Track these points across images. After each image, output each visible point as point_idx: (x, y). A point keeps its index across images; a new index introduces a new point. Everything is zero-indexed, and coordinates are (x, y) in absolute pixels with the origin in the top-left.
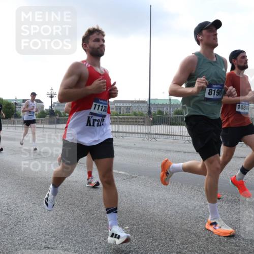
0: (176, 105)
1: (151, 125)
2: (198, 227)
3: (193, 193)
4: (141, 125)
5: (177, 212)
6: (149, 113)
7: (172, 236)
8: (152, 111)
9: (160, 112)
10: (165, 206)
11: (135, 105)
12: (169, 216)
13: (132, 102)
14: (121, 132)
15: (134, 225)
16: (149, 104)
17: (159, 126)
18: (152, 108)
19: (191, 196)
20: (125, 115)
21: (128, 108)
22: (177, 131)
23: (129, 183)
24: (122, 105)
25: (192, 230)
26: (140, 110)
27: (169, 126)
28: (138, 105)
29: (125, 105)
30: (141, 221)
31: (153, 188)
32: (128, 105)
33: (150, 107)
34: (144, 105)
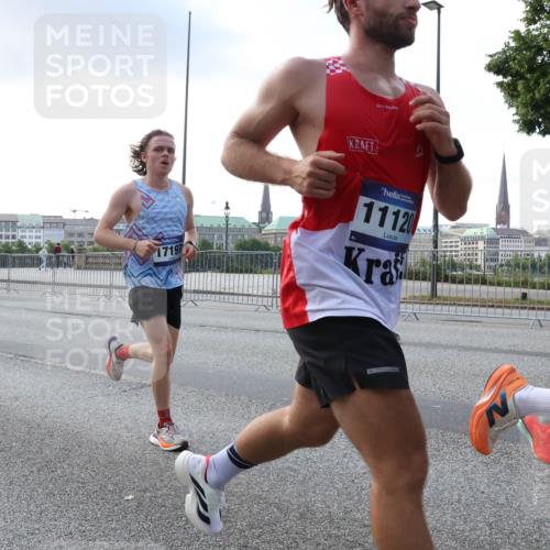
0: (240, 230)
9: (206, 245)
15: (145, 491)
23: (134, 398)
27: (223, 275)
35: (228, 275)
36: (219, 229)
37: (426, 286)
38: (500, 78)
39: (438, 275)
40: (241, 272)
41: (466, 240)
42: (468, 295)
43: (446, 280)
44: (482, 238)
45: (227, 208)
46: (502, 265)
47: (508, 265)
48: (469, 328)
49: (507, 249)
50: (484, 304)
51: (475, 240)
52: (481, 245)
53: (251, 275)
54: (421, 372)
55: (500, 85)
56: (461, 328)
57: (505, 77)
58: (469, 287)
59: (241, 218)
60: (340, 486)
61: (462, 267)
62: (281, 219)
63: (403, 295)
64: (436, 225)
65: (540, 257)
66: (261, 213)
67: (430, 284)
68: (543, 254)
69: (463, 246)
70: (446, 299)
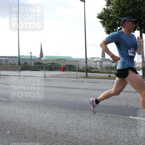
0: (35, 59)
1: (21, 71)
2: (50, 129)
3: (46, 109)
5: (38, 121)
6: (19, 64)
7: (36, 135)
8: (21, 63)
9: (26, 63)
10: (31, 118)
11: (10, 59)
12: (33, 123)
15: (12, 130)
17: (25, 71)
18: (21, 61)
19: (45, 111)
20: (5, 65)
21: (7, 61)
22: (36, 74)
24: (2, 59)
25: (47, 130)
26: (14, 62)
27: (31, 71)
28: (12, 59)
33: (19, 60)
34: (16, 59)
36: (29, 59)
37: (85, 74)
38: (101, 20)
39: (87, 70)
40: (36, 71)
42: (95, 76)
43: (90, 72)
44: (98, 61)
45: (31, 53)
46: (104, 68)
47: (105, 68)
48: (96, 84)
49: (105, 64)
50: (99, 78)
51: (97, 61)
52: (98, 63)
53: (38, 72)
54: (84, 96)
55: (101, 22)
56: (94, 84)
57: (102, 20)
58: (95, 74)
59: (35, 56)
60: (65, 127)
61: (94, 69)
62: (46, 56)
63: (79, 76)
64: (86, 58)
65: (113, 66)
66: (40, 55)
67: (85, 73)
68: (114, 65)
69: (94, 63)
70: (90, 77)
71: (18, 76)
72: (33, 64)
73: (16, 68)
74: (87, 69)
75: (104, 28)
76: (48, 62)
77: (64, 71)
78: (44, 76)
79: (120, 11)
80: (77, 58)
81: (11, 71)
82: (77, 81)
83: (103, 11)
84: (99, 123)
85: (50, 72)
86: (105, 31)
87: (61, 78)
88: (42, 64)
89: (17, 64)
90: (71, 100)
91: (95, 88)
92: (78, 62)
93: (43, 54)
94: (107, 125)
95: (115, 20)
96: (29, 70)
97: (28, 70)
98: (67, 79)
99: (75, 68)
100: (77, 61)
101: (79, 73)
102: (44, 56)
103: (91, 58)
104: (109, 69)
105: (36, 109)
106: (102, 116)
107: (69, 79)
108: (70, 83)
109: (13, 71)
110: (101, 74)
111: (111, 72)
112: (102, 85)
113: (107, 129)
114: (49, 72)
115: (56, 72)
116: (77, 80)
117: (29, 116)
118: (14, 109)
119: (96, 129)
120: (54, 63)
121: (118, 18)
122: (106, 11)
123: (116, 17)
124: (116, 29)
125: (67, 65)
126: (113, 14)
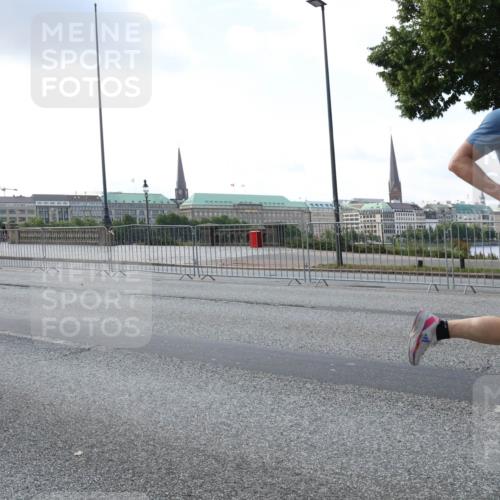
0: (160, 206)
1: (112, 245)
3: (204, 377)
4: (92, 244)
5: (176, 417)
6: (107, 221)
8: (113, 216)
9: (129, 220)
11: (77, 204)
13: (70, 198)
14: (51, 260)
15: (92, 447)
16: (106, 203)
17: (127, 247)
18: (113, 211)
19: (202, 384)
20: (58, 225)
21: (64, 211)
22: (164, 256)
23: (75, 362)
24: (49, 204)
25: (210, 449)
28: (82, 204)
29: (56, 204)
30: (107, 437)
31: (124, 370)
32: (62, 204)
33: (106, 209)
34: (95, 204)
35: (151, 247)
36: (140, 205)
37: (332, 255)
38: (381, 69)
39: (342, 244)
40: (163, 244)
41: (365, 214)
42: (370, 263)
43: (350, 249)
44: (379, 212)
45: (146, 185)
46: (398, 236)
48: (374, 293)
49: (402, 222)
50: (384, 271)
51: (372, 213)
52: (378, 218)
53: (173, 247)
54: (334, 332)
55: (382, 74)
56: (366, 292)
57: (386, 67)
58: (370, 256)
59: (160, 195)
60: (270, 438)
61: (363, 238)
62: (196, 195)
63: (312, 264)
64: (336, 200)
65: (431, 228)
66: (177, 190)
67: (335, 254)
68: (434, 226)
69: (363, 219)
70: (351, 267)
71: (105, 262)
72: (153, 223)
73: (96, 236)
74: (341, 240)
75: (396, 97)
76: (206, 214)
77: (260, 246)
78: (192, 262)
79: (447, 37)
80: (303, 200)
81: (79, 244)
82: (308, 281)
83: (390, 39)
84: (389, 427)
85: (213, 248)
86: (397, 107)
87: (251, 271)
88: (185, 221)
89: (99, 220)
90: (290, 346)
91: (371, 305)
92: (307, 215)
93: (187, 187)
94: (418, 435)
95: (430, 69)
96: (142, 241)
97: (138, 244)
98: (273, 272)
99: (300, 235)
100: (305, 211)
101: (312, 252)
102: (191, 194)
103: (352, 202)
104: (418, 238)
105: (168, 376)
106: (400, 404)
107: (279, 273)
108: (283, 288)
109: (86, 244)
110: (391, 257)
111: (424, 249)
112: (396, 294)
113: (417, 448)
114: (208, 248)
115: (233, 248)
116: (307, 277)
117: (145, 397)
118: (94, 375)
119: (379, 450)
120: (226, 217)
121: (441, 60)
122: (401, 38)
123: (435, 57)
124: (435, 101)
125: (270, 227)
126: (424, 48)
